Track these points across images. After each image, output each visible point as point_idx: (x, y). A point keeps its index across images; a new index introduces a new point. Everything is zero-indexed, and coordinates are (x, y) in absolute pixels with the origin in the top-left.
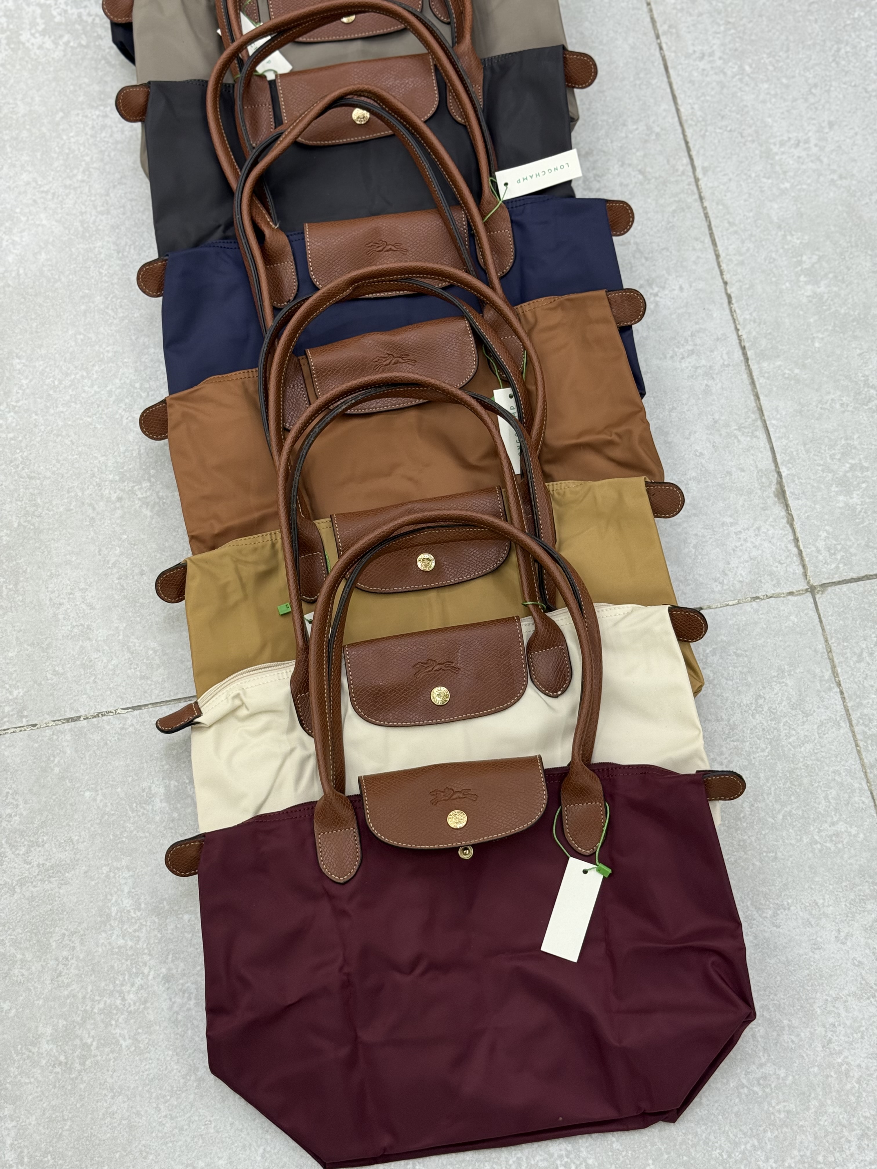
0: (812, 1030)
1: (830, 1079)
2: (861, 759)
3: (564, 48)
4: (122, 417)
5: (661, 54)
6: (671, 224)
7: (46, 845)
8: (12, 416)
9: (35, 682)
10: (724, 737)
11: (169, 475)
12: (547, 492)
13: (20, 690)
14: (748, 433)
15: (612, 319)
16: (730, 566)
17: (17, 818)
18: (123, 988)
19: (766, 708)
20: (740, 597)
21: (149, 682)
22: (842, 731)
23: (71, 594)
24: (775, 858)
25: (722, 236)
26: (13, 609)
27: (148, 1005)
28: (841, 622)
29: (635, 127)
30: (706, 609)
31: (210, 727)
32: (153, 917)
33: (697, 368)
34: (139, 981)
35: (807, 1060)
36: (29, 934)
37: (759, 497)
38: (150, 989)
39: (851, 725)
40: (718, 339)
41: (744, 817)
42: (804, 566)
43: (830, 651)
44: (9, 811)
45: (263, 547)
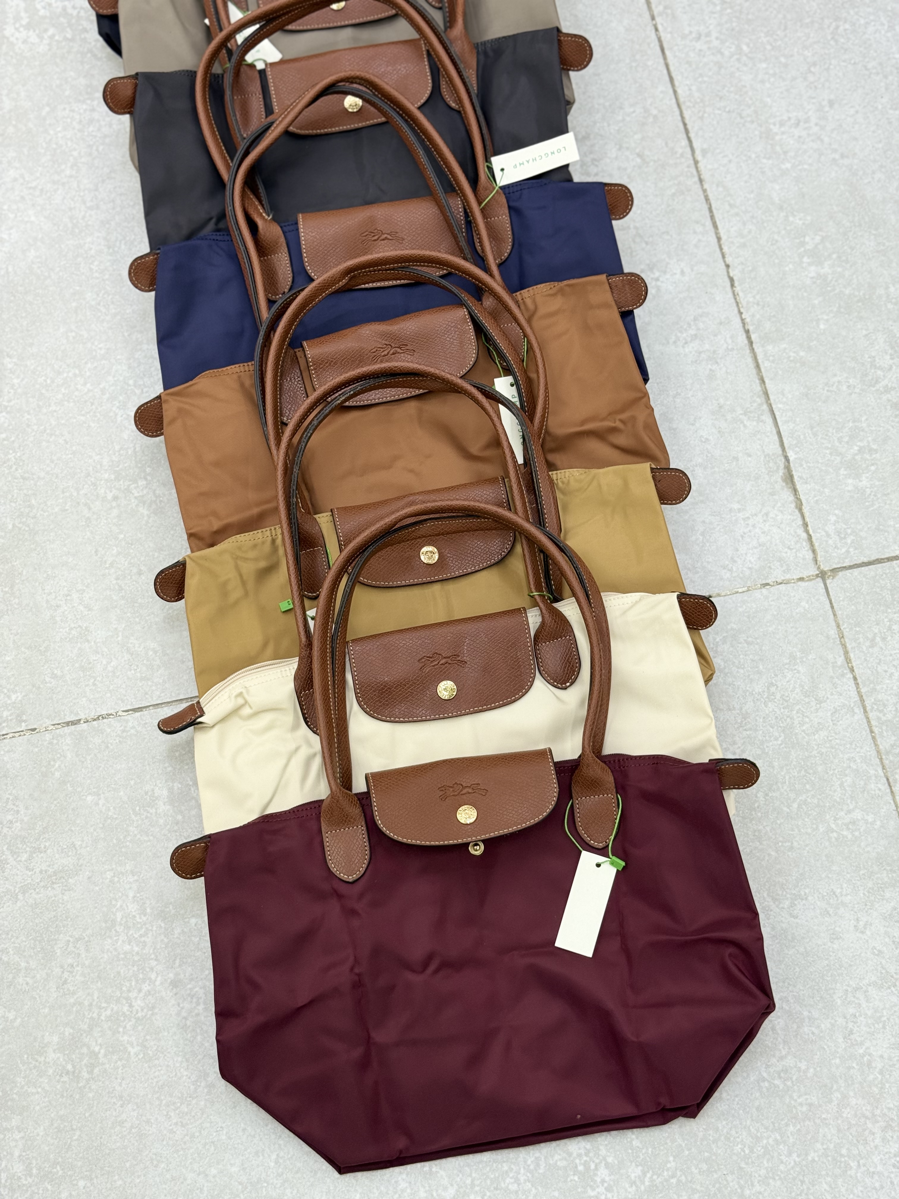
0: (833, 1021)
1: (852, 1070)
2: (876, 745)
3: (558, 30)
4: (116, 415)
5: (657, 35)
6: (670, 208)
7: (49, 851)
8: (4, 416)
9: (34, 686)
10: (736, 726)
11: (166, 473)
12: (551, 481)
13: (19, 694)
14: (755, 417)
15: (613, 303)
16: (739, 553)
17: (18, 824)
18: (130, 994)
19: (778, 696)
20: (749, 584)
21: (150, 683)
22: (856, 717)
23: (67, 596)
24: (791, 848)
25: (723, 218)
26: (9, 612)
27: (156, 1011)
28: (853, 607)
29: (632, 110)
30: (715, 597)
31: (213, 726)
32: (160, 921)
33: (700, 353)
34: (146, 987)
35: (828, 1052)
36: (33, 941)
37: (767, 482)
38: (157, 995)
39: (865, 711)
40: (721, 323)
41: (758, 807)
42: (814, 551)
43: (843, 637)
44: (9, 817)
45: (263, 543)
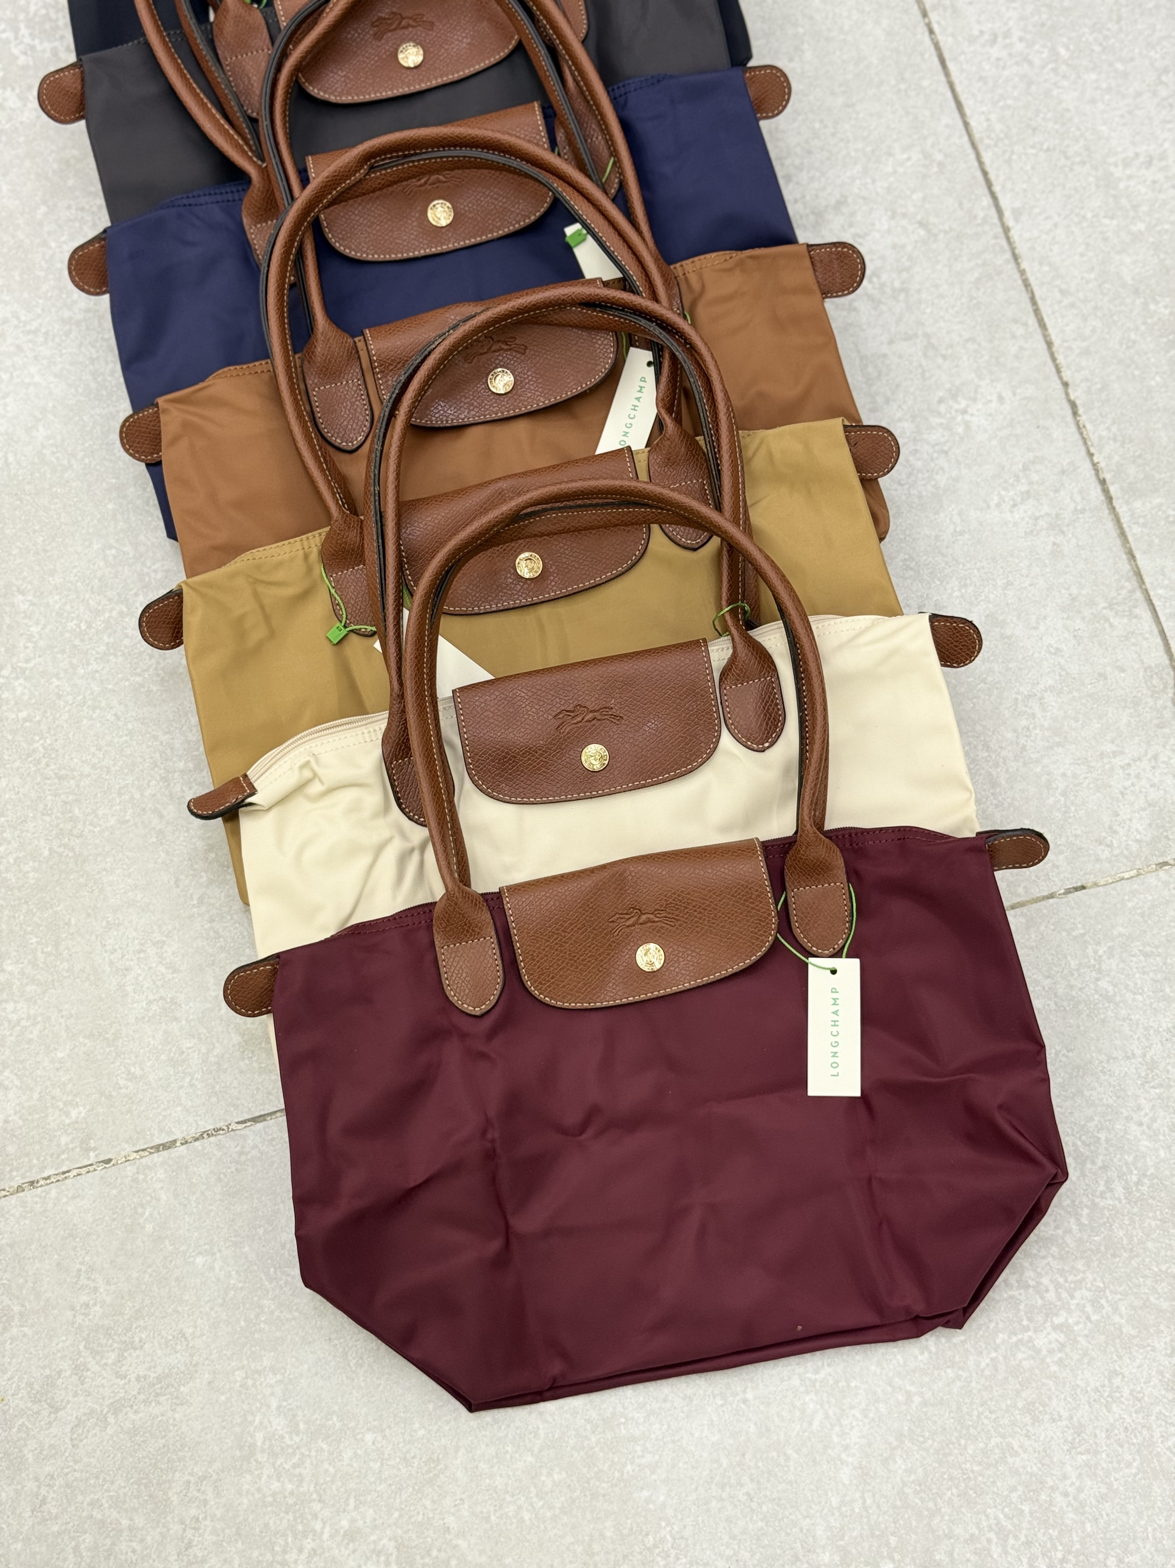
5: (932, 40)
6: (975, 302)
7: (146, 1346)
8: (21, 684)
9: (102, 1094)
10: (1139, 1082)
13: (81, 1108)
14: (1124, 611)
16: (1119, 818)
17: (97, 1308)
18: (287, 1557)
20: (1138, 864)
23: (139, 952)
25: (1053, 313)
26: (56, 984)
29: (905, 156)
30: (1091, 887)
32: (320, 1442)
33: (1037, 519)
34: (309, 1544)
36: (136, 1487)
38: (327, 1555)
40: (1063, 472)
44: (84, 1298)
